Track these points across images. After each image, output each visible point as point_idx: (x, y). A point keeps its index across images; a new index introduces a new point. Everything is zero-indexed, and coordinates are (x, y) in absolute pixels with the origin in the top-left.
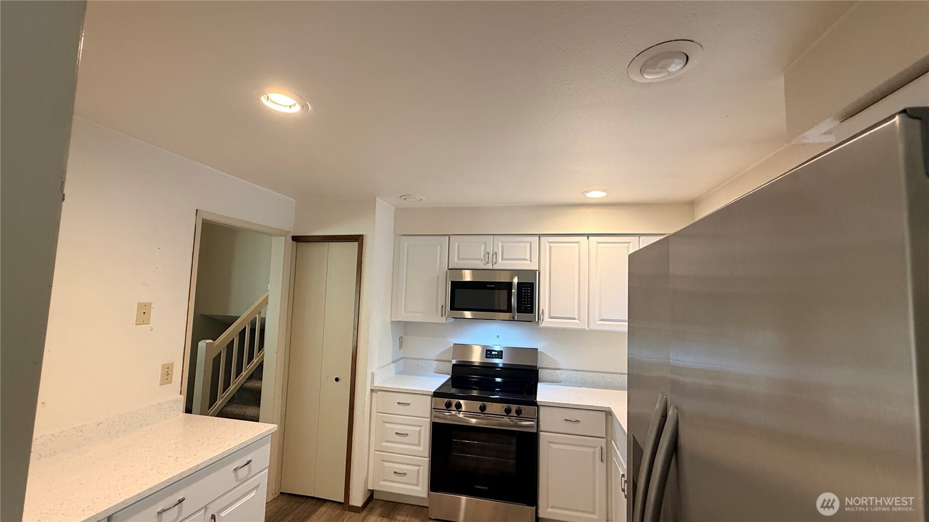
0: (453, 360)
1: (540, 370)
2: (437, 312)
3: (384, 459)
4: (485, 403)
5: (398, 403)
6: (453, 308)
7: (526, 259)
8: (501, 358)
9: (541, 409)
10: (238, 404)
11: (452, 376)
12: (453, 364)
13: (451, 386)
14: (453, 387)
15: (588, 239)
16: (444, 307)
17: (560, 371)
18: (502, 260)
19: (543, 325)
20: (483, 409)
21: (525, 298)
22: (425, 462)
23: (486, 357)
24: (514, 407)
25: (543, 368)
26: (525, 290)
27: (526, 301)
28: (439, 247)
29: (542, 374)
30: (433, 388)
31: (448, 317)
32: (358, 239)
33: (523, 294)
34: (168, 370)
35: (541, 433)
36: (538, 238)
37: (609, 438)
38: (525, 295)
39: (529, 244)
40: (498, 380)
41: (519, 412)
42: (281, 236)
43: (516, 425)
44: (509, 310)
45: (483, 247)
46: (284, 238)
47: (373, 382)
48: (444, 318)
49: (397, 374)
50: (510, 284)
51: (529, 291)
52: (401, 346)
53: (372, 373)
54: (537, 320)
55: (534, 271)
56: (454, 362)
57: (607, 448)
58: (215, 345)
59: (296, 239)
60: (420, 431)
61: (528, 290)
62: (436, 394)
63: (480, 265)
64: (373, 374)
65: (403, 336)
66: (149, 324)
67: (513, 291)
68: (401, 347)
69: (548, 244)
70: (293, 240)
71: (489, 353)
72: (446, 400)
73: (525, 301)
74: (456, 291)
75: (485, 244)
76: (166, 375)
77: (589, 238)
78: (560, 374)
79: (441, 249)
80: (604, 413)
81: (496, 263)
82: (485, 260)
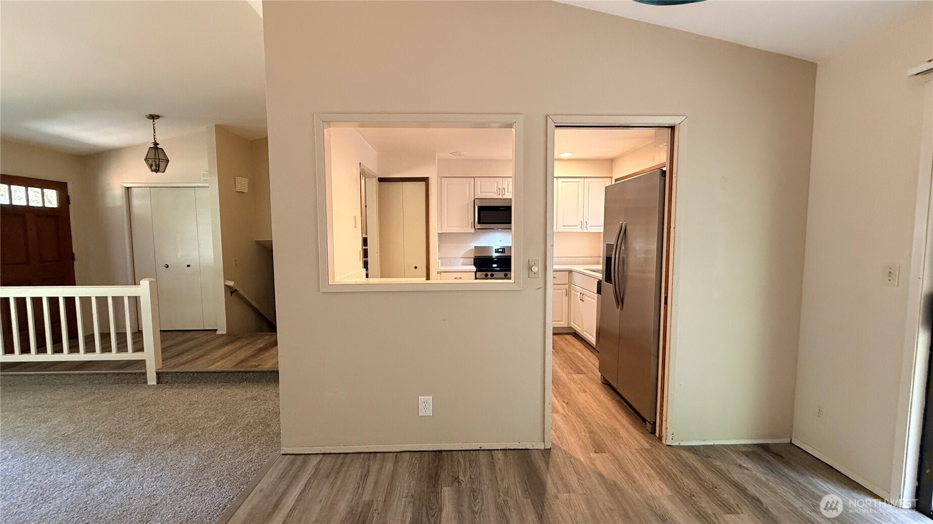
2: (469, 225)
5: (454, 278)
6: (478, 222)
8: (504, 253)
16: (473, 222)
18: (508, 193)
23: (496, 253)
27: (507, 217)
28: (467, 185)
31: (476, 228)
32: (425, 180)
37: (570, 284)
46: (374, 178)
47: (439, 267)
48: (473, 229)
53: (438, 262)
57: (569, 289)
59: (381, 180)
63: (494, 196)
70: (378, 180)
71: (497, 250)
72: (485, 273)
74: (481, 212)
75: (497, 183)
79: (469, 186)
80: (567, 272)
81: (504, 194)
82: (497, 193)
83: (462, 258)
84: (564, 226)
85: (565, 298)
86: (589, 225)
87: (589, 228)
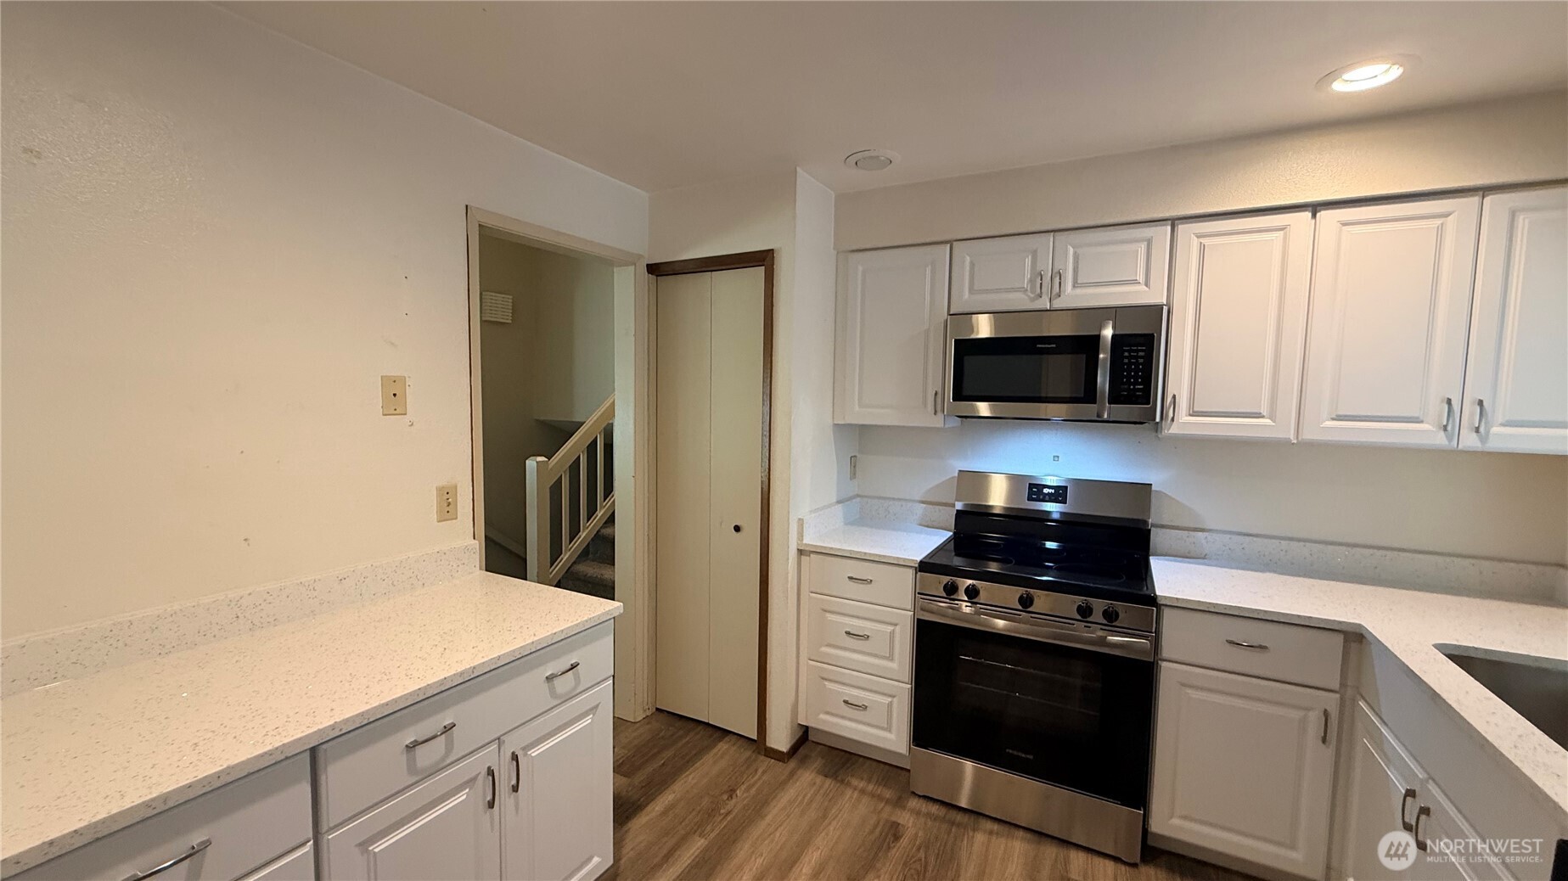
0: (956, 503)
1: (1154, 531)
2: (925, 404)
3: (826, 676)
4: (1031, 591)
5: (849, 577)
6: (959, 395)
7: (1135, 282)
8: (1064, 502)
9: (1166, 613)
10: (593, 561)
11: (955, 533)
12: (957, 511)
13: (954, 554)
14: (956, 555)
15: (1314, 216)
16: (939, 396)
17: (1206, 534)
18: (1074, 286)
19: (1174, 430)
20: (1026, 602)
21: (1129, 371)
22: (903, 691)
23: (1030, 499)
24: (1099, 605)
25: (1163, 526)
26: (1129, 351)
27: (1133, 377)
28: (928, 270)
29: (1157, 538)
30: (919, 555)
31: (948, 415)
32: (763, 259)
33: (1126, 361)
34: (448, 496)
35: (1164, 664)
36: (1169, 228)
37: (1350, 692)
38: (1130, 364)
39: (1143, 246)
40: (1051, 545)
41: (1110, 616)
42: (627, 264)
43: (1102, 642)
44: (1090, 396)
45: (1028, 261)
46: (632, 268)
47: (802, 536)
48: (940, 416)
49: (846, 524)
50: (1095, 340)
51: (1141, 354)
52: (855, 474)
53: (799, 519)
54: (1158, 420)
55: (1159, 308)
56: (959, 506)
57: (1341, 713)
58: (550, 467)
59: (653, 269)
60: (892, 633)
61: (1137, 351)
62: (925, 566)
63: (1020, 301)
64: (801, 522)
65: (857, 455)
66: (405, 414)
67: (1101, 356)
68: (853, 475)
69: (1195, 242)
70: (649, 272)
71: (1036, 491)
72: (946, 579)
73: (1129, 377)
74: (966, 360)
75: (1034, 254)
76: (446, 505)
77: (1318, 215)
78: (1204, 541)
79: (933, 272)
80: (1339, 637)
81: (1059, 294)
82: (1034, 290)
87: (1496, 431)
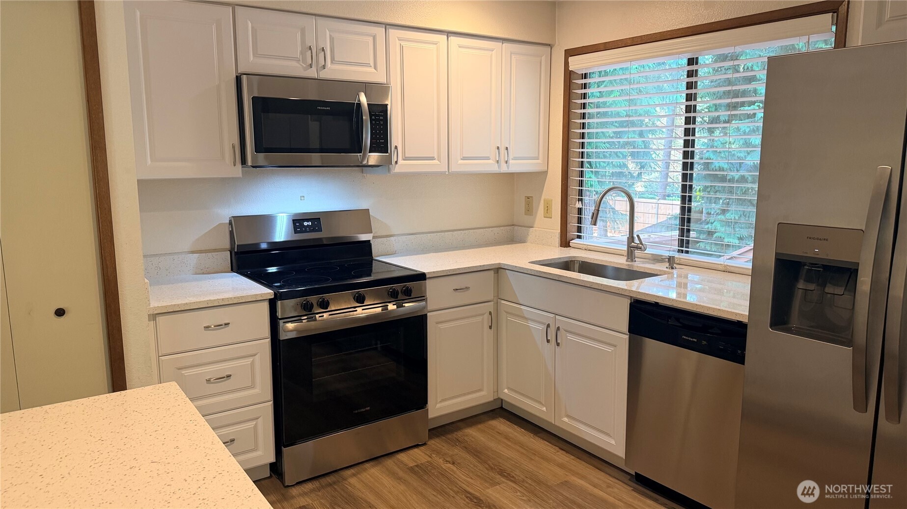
2: (223, 156)
5: (206, 328)
6: (260, 148)
7: (369, 65)
8: (320, 230)
16: (237, 149)
17: (395, 238)
18: (333, 62)
20: (360, 299)
21: (376, 130)
22: (265, 409)
23: (297, 232)
26: (375, 116)
33: (373, 122)
36: (383, 29)
38: (376, 124)
39: (371, 40)
41: (407, 292)
45: (299, 35)
48: (239, 167)
50: (358, 106)
51: (381, 118)
57: (495, 311)
60: (253, 363)
61: (379, 116)
63: (296, 69)
67: (364, 118)
69: (398, 43)
71: (297, 225)
73: (376, 135)
75: (302, 30)
77: (449, 38)
78: (394, 243)
80: (492, 272)
81: (324, 67)
82: (304, 61)
83: (193, 252)
84: (464, 159)
85: (488, 334)
86: (511, 157)
87: (511, 162)
